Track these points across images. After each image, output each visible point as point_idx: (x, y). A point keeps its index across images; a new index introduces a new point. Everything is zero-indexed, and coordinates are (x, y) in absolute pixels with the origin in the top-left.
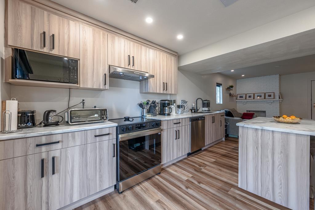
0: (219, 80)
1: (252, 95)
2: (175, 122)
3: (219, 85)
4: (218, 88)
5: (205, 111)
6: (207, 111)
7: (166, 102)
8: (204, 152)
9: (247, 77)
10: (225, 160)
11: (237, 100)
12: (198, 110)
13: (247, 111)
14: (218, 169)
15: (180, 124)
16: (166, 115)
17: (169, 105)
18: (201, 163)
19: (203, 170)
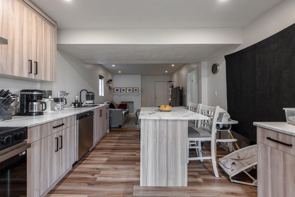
0: (101, 72)
1: (125, 89)
2: (55, 124)
3: (101, 77)
4: (100, 80)
5: (90, 104)
6: (92, 104)
7: (35, 93)
8: (92, 153)
9: (123, 73)
10: (117, 155)
11: (114, 93)
12: (82, 103)
13: (121, 102)
14: (114, 168)
15: (64, 126)
16: (34, 115)
17: (41, 99)
18: (94, 169)
19: (99, 179)
